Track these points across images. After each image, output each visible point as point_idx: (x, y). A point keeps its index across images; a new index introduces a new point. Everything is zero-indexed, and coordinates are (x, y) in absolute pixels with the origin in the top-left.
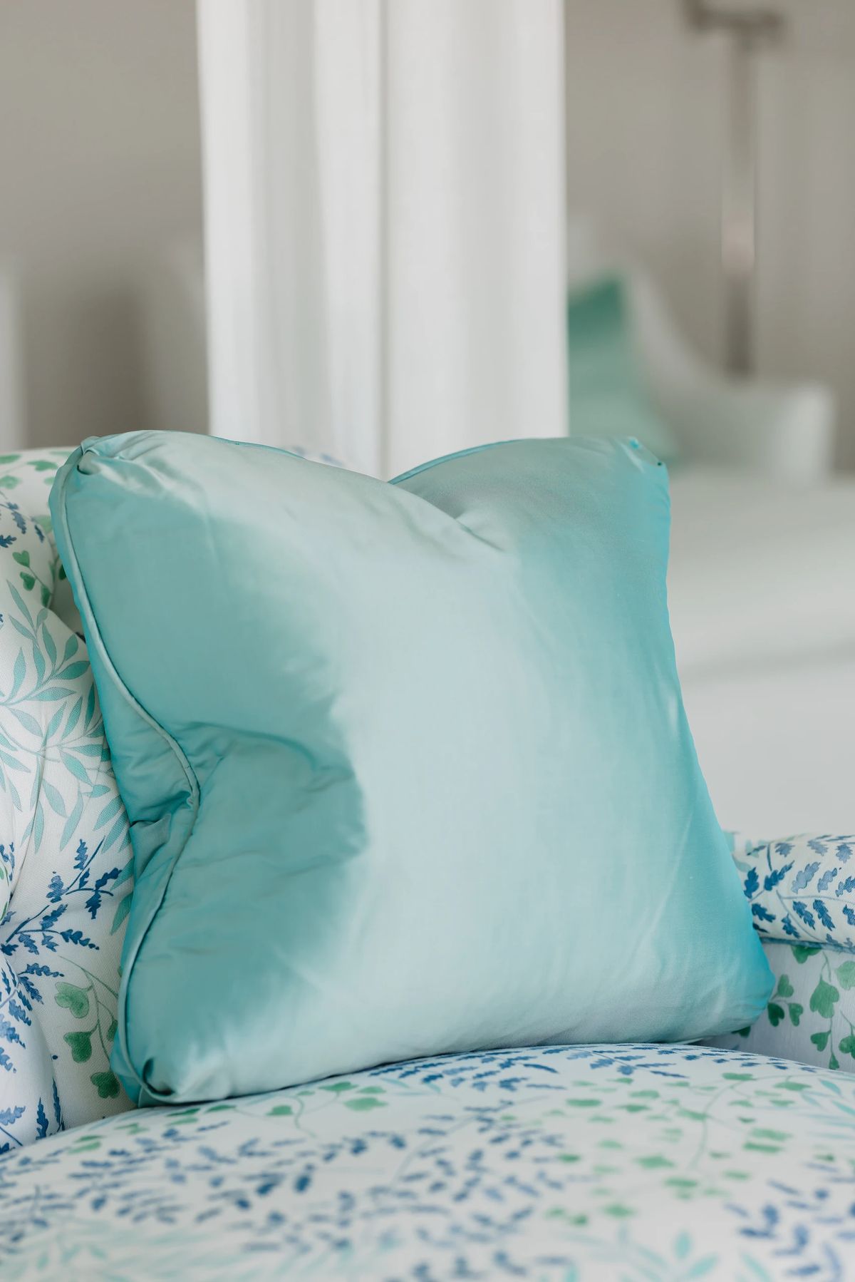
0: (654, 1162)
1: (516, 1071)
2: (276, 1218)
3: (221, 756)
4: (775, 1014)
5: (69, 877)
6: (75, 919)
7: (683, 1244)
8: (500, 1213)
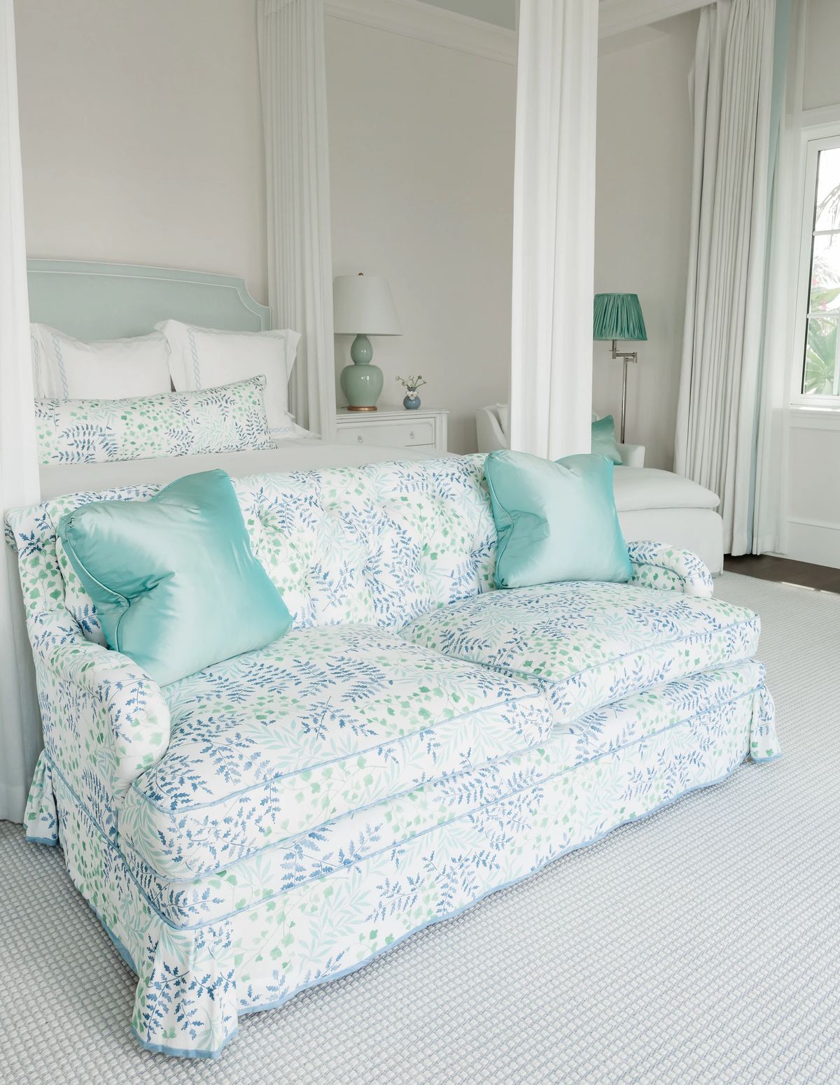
0: (610, 601)
1: (579, 584)
2: (533, 607)
3: (519, 517)
4: (634, 578)
5: (485, 542)
6: (485, 551)
7: (616, 615)
8: (579, 608)
